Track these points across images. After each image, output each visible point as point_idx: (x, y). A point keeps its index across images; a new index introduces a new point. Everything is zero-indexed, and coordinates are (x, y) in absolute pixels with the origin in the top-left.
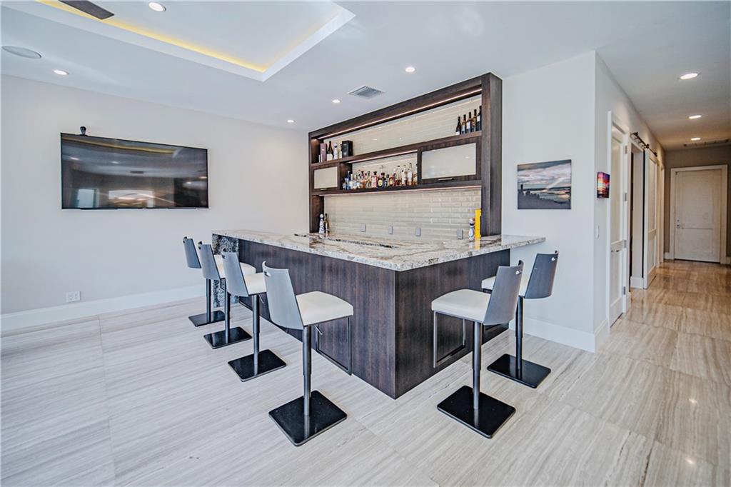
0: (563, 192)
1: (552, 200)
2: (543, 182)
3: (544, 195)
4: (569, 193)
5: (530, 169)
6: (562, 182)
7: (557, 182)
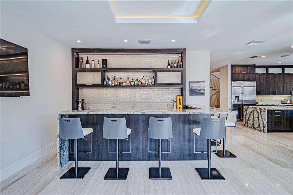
0: (203, 90)
1: (200, 93)
2: (198, 87)
3: (197, 91)
4: (204, 91)
5: (194, 83)
6: (203, 87)
7: (201, 87)
